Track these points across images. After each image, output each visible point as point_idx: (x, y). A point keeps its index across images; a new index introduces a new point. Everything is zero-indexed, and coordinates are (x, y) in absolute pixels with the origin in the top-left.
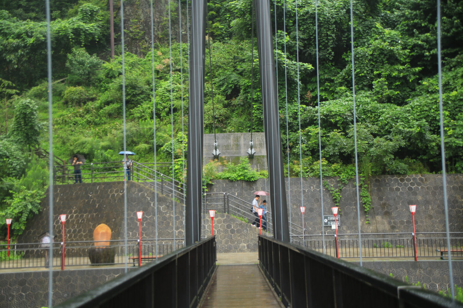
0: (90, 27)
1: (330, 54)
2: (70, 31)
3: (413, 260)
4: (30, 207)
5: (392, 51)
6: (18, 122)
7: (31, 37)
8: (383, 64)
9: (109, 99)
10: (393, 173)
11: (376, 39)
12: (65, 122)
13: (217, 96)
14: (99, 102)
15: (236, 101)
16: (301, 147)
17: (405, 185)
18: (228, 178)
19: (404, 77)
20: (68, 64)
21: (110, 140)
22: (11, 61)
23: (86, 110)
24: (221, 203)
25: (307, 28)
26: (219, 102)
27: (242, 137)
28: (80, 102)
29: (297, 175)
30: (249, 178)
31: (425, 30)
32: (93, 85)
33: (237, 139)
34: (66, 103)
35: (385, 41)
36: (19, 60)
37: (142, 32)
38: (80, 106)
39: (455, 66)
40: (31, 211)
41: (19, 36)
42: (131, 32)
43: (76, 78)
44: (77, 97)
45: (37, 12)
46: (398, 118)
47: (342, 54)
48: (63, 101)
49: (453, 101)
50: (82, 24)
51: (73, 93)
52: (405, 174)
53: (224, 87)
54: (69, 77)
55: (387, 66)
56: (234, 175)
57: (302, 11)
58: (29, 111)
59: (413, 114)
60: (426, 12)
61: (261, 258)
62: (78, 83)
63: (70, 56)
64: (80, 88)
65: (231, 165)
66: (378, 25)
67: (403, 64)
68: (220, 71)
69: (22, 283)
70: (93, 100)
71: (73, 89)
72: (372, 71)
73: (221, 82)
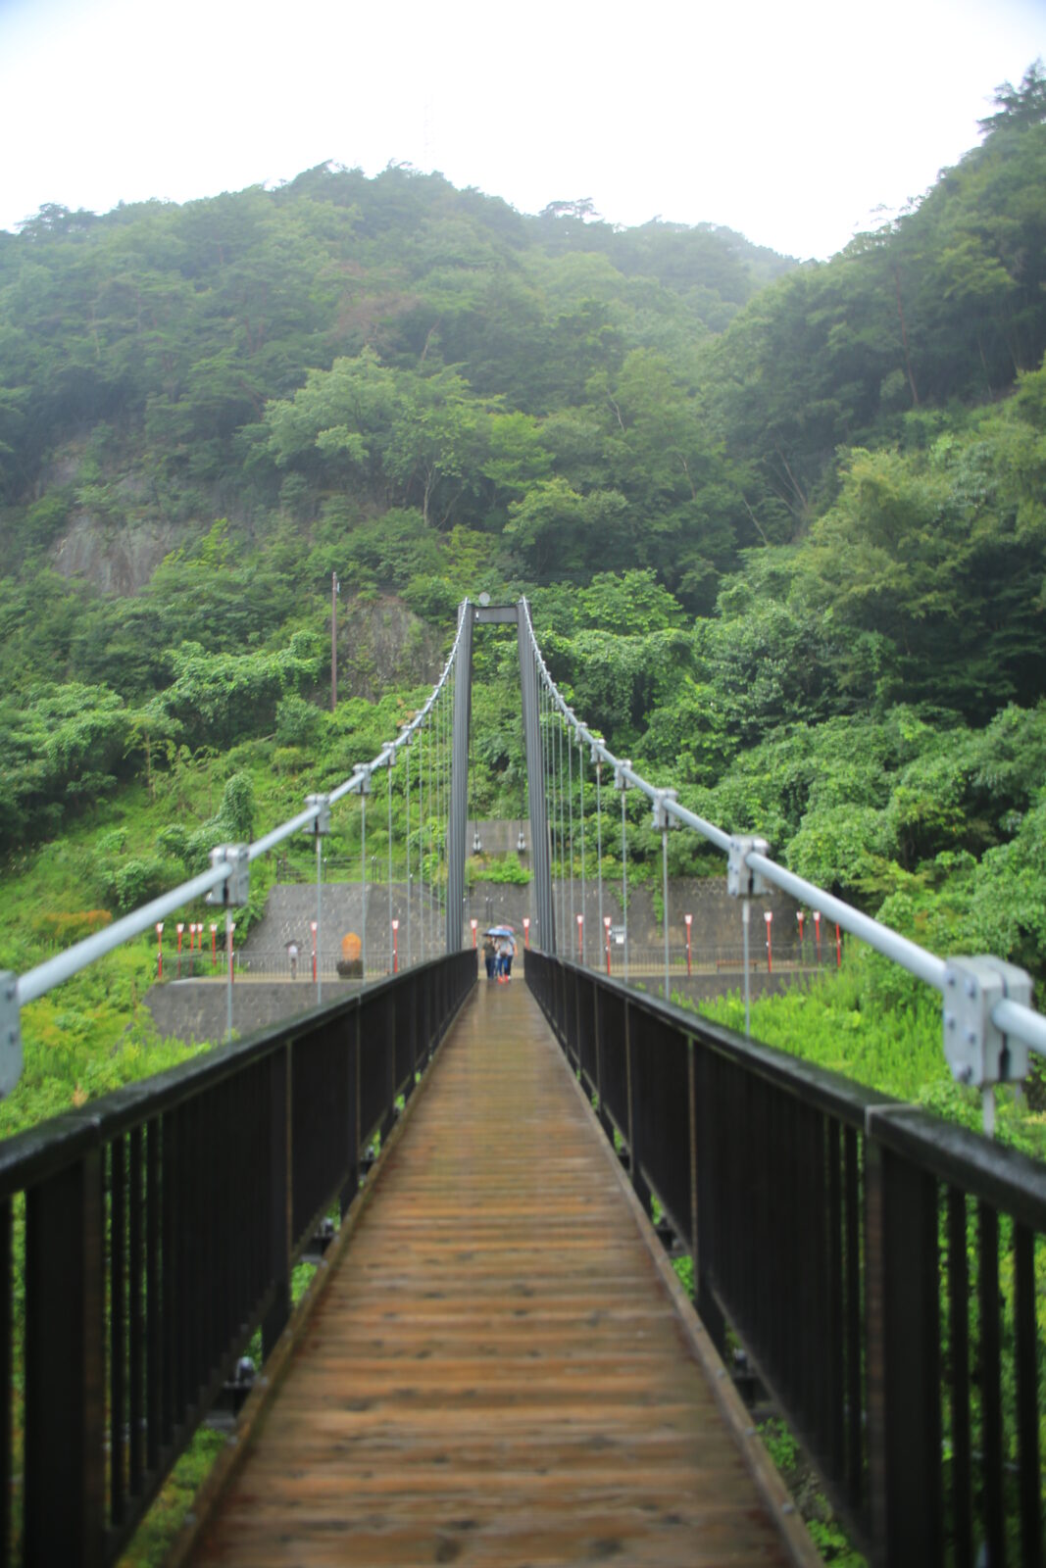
0: (307, 664)
1: (627, 714)
2: (282, 671)
3: (686, 973)
4: (252, 911)
5: (702, 715)
6: (229, 804)
7: (231, 680)
8: (693, 731)
9: (334, 766)
10: (693, 875)
11: (685, 697)
12: (276, 798)
13: (478, 765)
14: (320, 769)
15: (503, 776)
16: (582, 841)
17: (706, 889)
18: (491, 880)
19: (718, 749)
20: (278, 718)
21: (339, 825)
22: (206, 714)
23: (302, 780)
24: (483, 911)
25: (597, 681)
26: (481, 774)
27: (510, 828)
28: (296, 768)
29: (577, 875)
30: (518, 881)
31: (744, 690)
32: (311, 744)
33: (504, 829)
34: (275, 770)
35: (695, 701)
36: (216, 712)
37: (373, 663)
38: (294, 773)
39: (773, 741)
40: (253, 917)
41: (215, 680)
42: (358, 663)
43: (289, 736)
44: (291, 762)
45: (229, 635)
46: (702, 806)
47: (643, 713)
48: (270, 767)
49: (767, 787)
50: (297, 661)
51: (287, 757)
52: (706, 876)
53: (488, 752)
54: (278, 734)
55: (697, 734)
56: (499, 876)
57: (590, 659)
58: (244, 791)
59: (719, 801)
60: (745, 667)
61: (526, 973)
62: (291, 744)
63: (280, 706)
64: (294, 750)
65: (496, 863)
66: (688, 679)
67: (717, 732)
68: (483, 730)
69: (275, 993)
70: (311, 766)
71: (284, 751)
72: (679, 740)
73: (484, 747)
